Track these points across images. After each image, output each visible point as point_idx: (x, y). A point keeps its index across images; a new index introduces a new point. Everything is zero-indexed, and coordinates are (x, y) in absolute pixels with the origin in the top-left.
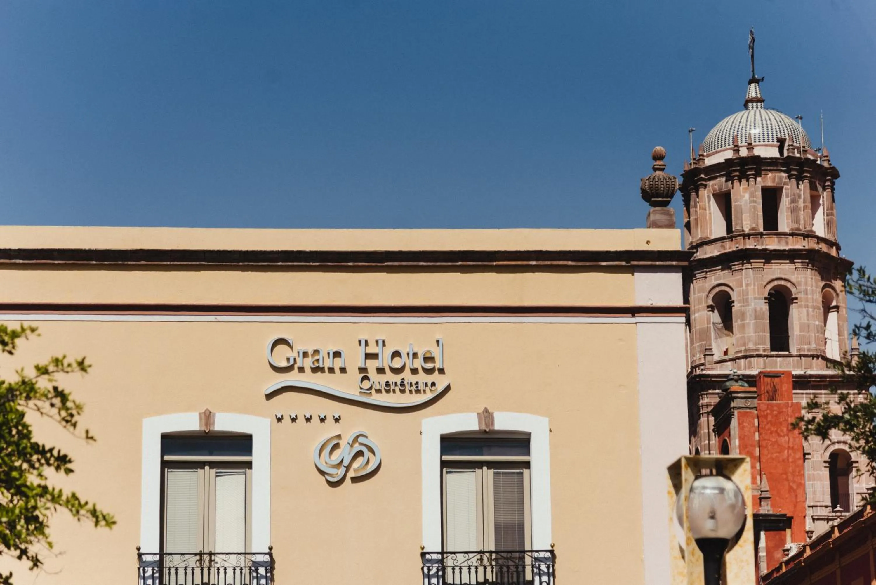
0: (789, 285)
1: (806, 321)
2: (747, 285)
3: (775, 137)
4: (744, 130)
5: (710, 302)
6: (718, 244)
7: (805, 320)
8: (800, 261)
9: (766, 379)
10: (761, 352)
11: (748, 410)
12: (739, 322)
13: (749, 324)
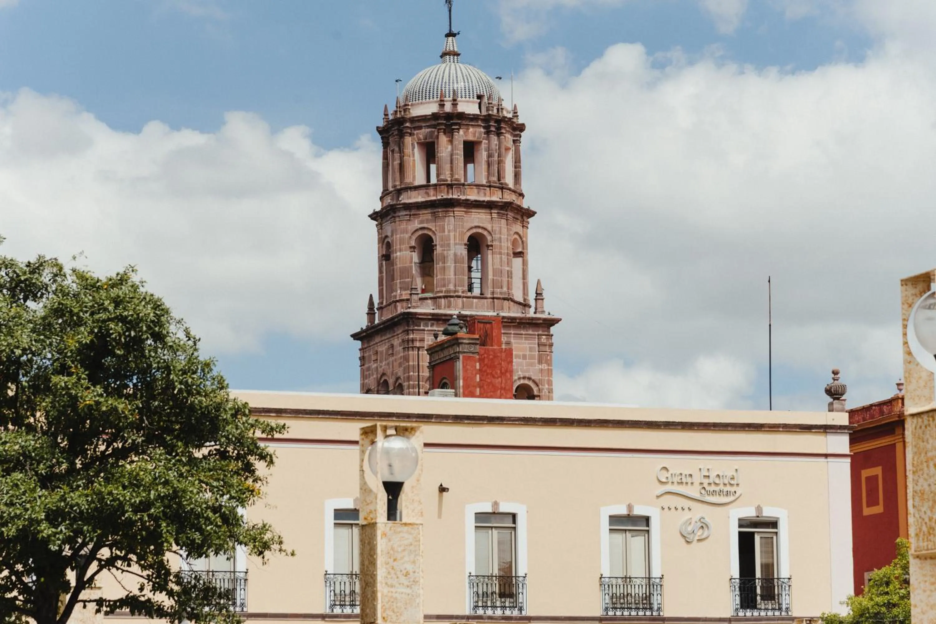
0: (485, 233)
1: (499, 267)
2: (449, 231)
3: (475, 93)
4: (447, 87)
5: (413, 243)
6: (422, 191)
7: (497, 266)
8: (496, 211)
9: (479, 324)
10: (460, 294)
11: (471, 355)
12: (441, 264)
13: (450, 267)
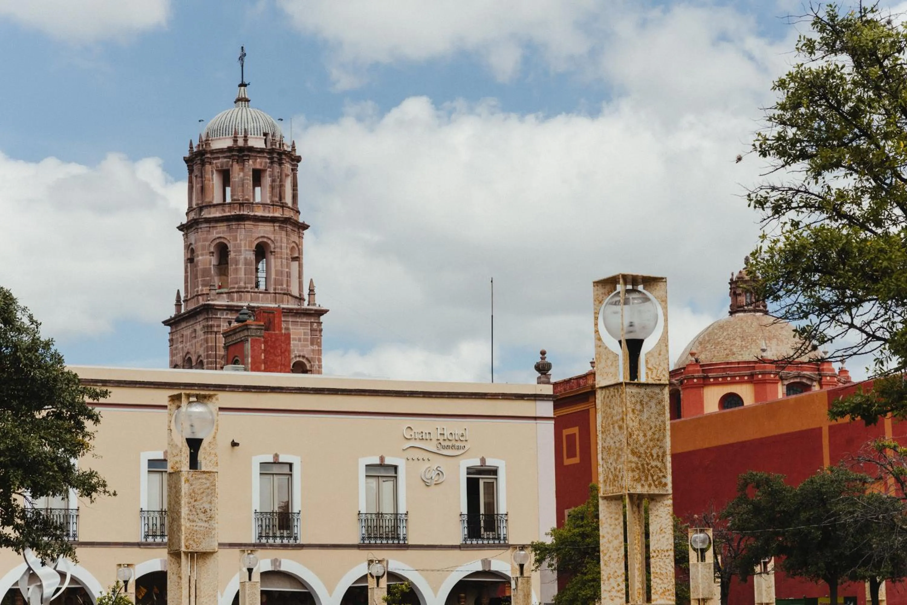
0: (269, 242)
1: (280, 269)
2: (241, 240)
3: (262, 132)
4: (240, 125)
5: (212, 249)
6: (220, 208)
7: (279, 268)
8: (278, 225)
9: (264, 314)
10: (249, 290)
11: (257, 338)
12: (234, 267)
13: (241, 268)
